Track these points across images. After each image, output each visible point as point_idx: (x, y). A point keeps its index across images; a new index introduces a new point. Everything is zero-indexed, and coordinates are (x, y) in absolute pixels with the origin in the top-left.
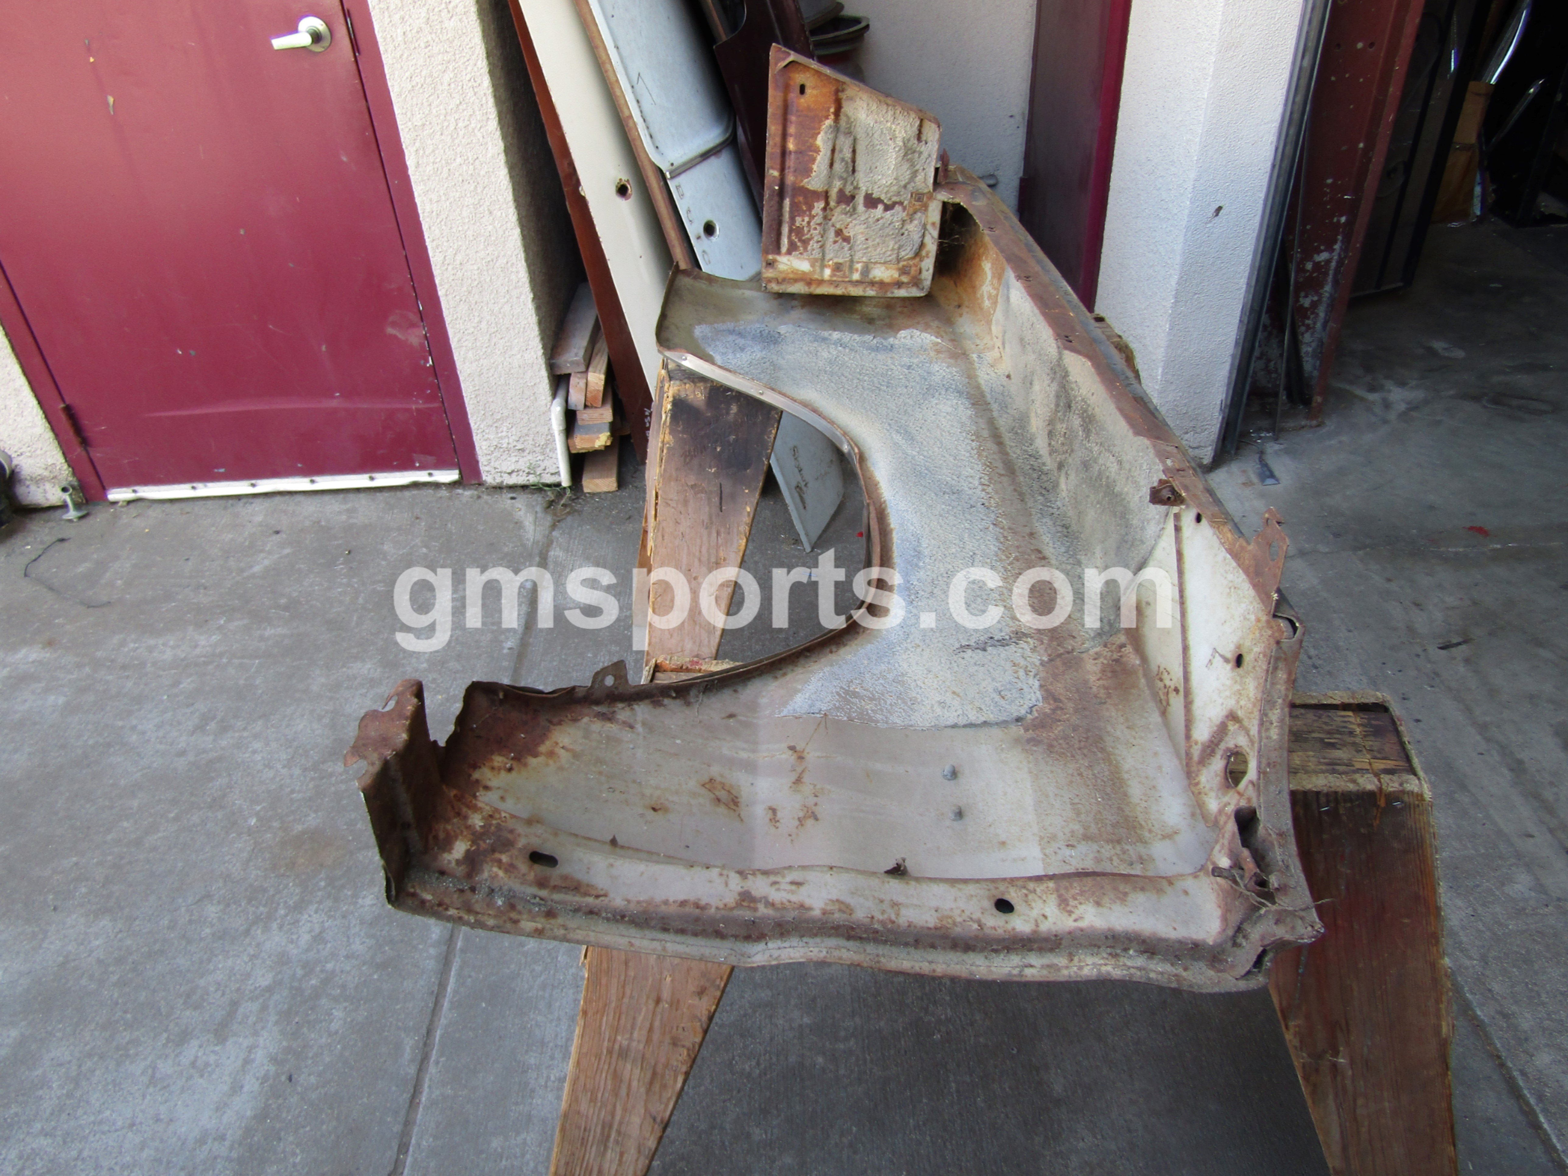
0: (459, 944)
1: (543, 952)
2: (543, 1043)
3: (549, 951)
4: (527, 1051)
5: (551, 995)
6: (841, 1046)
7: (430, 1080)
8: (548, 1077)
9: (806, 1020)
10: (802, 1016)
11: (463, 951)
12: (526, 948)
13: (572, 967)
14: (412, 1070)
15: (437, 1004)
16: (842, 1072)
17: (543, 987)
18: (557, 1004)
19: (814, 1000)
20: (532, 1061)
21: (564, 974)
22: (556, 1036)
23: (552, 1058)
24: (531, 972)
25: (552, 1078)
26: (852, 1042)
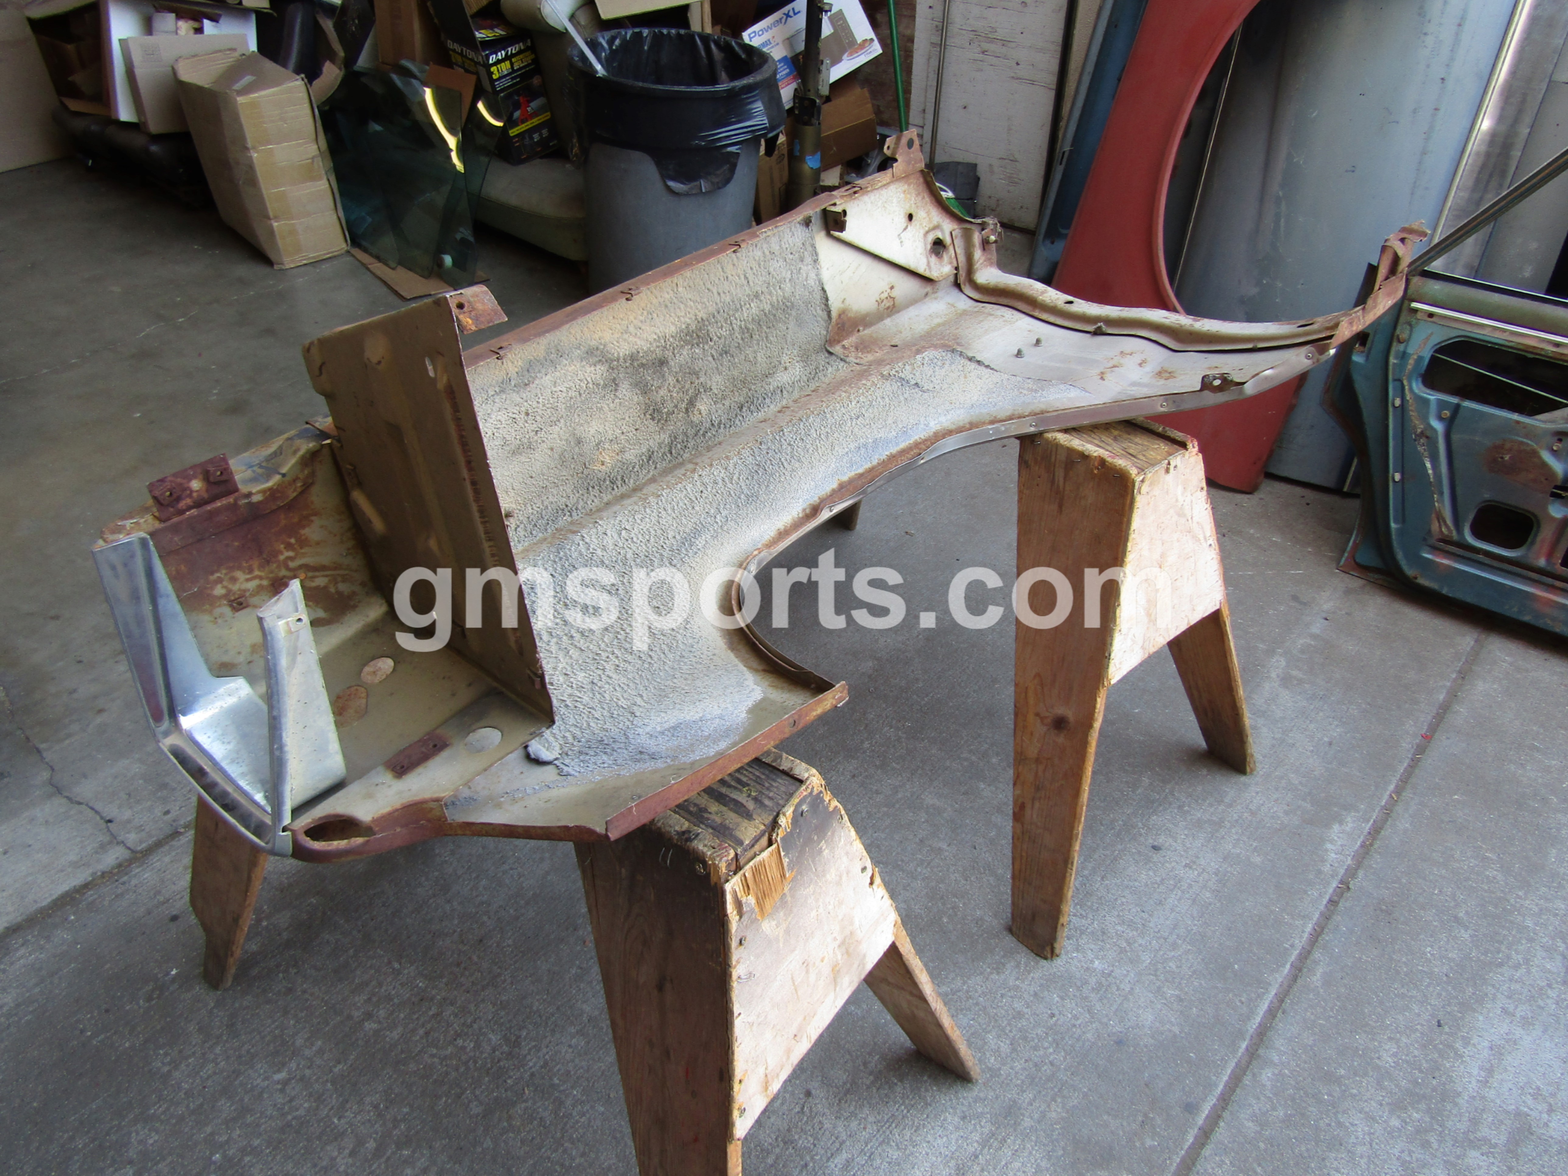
0: (1244, 1045)
1: (1162, 977)
2: (1194, 900)
3: (1156, 975)
4: (1210, 904)
5: (1171, 933)
6: (973, 758)
7: (1301, 937)
8: (1199, 875)
9: (982, 786)
10: (983, 790)
11: (1241, 1034)
12: (1177, 992)
13: (1140, 945)
14: (1317, 954)
15: (1281, 999)
16: (986, 746)
17: (1174, 946)
18: (1168, 922)
19: (965, 793)
20: (1208, 895)
21: (1150, 943)
22: (1180, 899)
23: (1190, 886)
24: (1181, 967)
25: (1196, 872)
26: (964, 755)
